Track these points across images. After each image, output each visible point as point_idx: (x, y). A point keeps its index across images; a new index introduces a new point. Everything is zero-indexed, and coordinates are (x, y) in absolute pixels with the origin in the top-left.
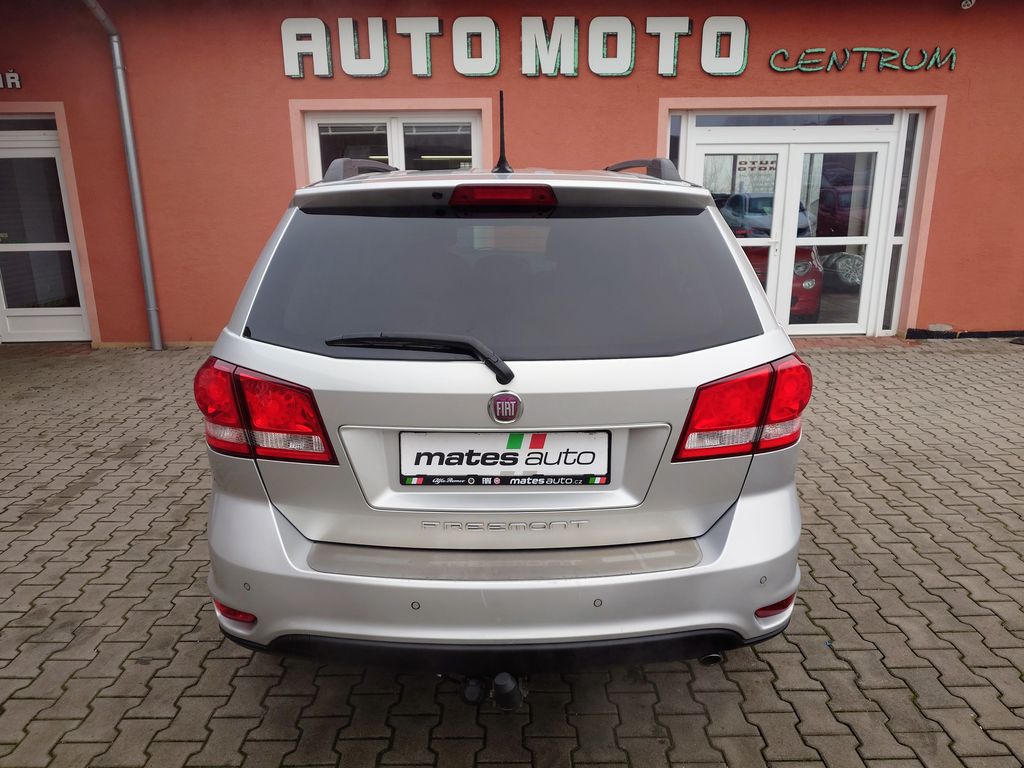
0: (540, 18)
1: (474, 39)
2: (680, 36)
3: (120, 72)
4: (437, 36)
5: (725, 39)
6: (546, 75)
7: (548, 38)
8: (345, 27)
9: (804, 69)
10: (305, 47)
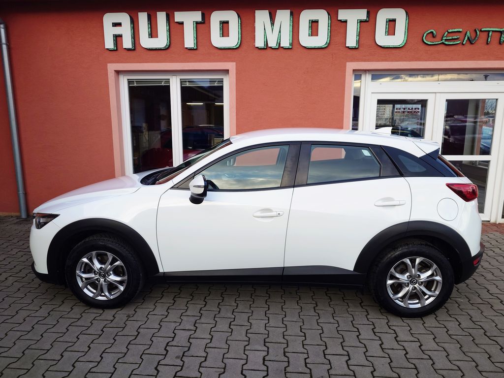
0: (268, 11)
1: (225, 25)
2: (361, 22)
3: (4, 47)
4: (200, 23)
5: (392, 22)
6: (270, 47)
7: (273, 24)
8: (143, 18)
9: (447, 43)
10: (117, 31)
